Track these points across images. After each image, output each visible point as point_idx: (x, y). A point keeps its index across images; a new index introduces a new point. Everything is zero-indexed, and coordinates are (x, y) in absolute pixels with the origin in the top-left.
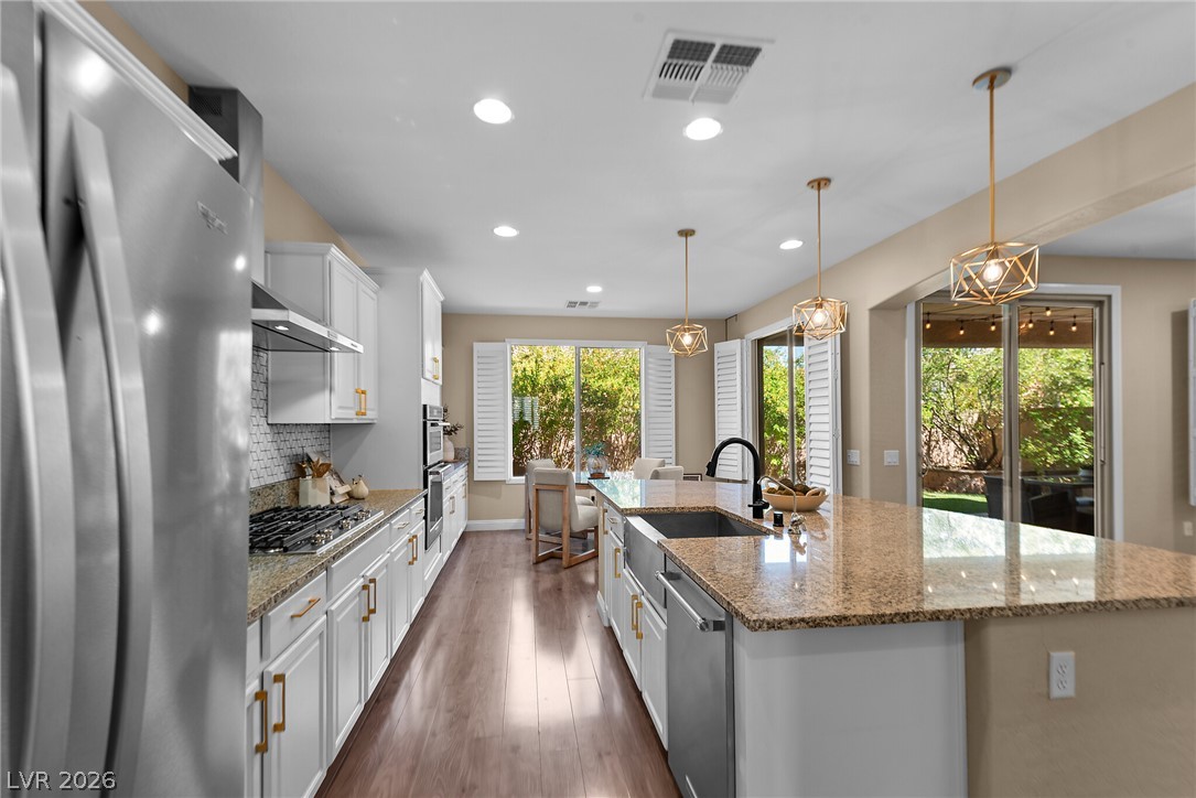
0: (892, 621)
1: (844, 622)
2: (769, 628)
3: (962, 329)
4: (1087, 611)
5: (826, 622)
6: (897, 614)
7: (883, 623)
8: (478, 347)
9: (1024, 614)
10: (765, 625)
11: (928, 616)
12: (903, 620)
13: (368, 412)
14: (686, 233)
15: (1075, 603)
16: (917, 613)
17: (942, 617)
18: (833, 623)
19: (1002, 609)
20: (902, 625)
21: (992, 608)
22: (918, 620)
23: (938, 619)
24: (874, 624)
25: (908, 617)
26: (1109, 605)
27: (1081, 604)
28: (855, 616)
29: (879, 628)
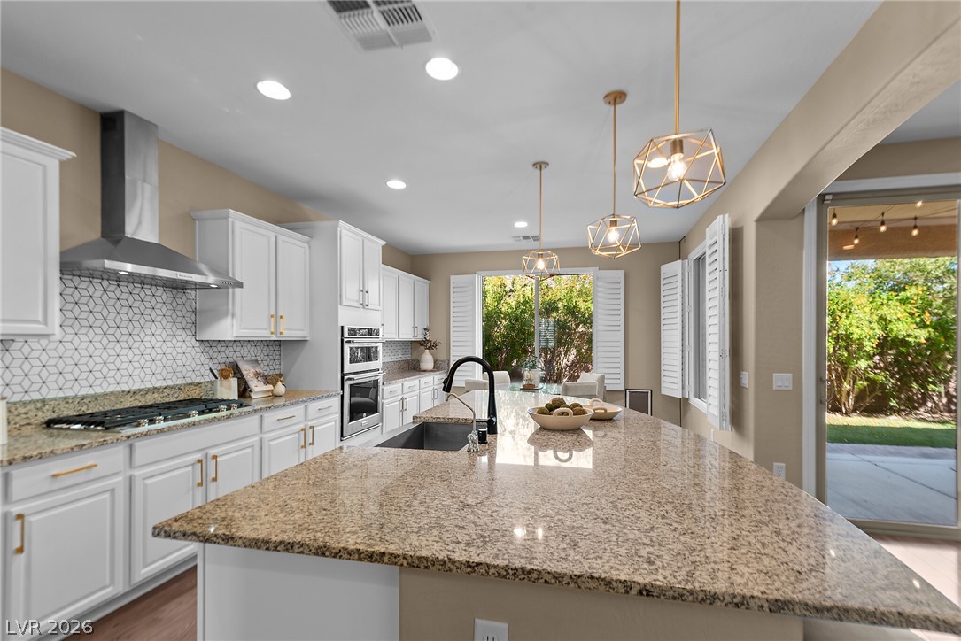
0: (276, 549)
1: (231, 542)
2: (166, 537)
3: (856, 237)
4: (504, 577)
5: (215, 539)
6: (281, 542)
7: (268, 549)
8: (453, 279)
9: (422, 566)
10: (162, 533)
11: (313, 550)
12: (287, 550)
13: (284, 332)
14: (540, 165)
15: (488, 565)
16: (302, 546)
17: (327, 554)
18: (221, 541)
19: (397, 556)
20: (286, 555)
21: (384, 553)
22: (302, 552)
23: (323, 554)
24: (259, 548)
25: (292, 547)
26: (535, 575)
27: (495, 567)
28: (241, 538)
29: (262, 553)
